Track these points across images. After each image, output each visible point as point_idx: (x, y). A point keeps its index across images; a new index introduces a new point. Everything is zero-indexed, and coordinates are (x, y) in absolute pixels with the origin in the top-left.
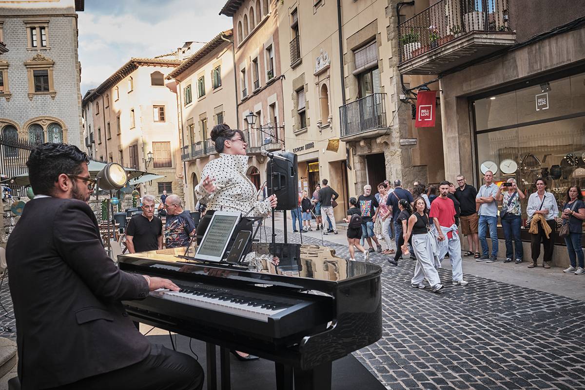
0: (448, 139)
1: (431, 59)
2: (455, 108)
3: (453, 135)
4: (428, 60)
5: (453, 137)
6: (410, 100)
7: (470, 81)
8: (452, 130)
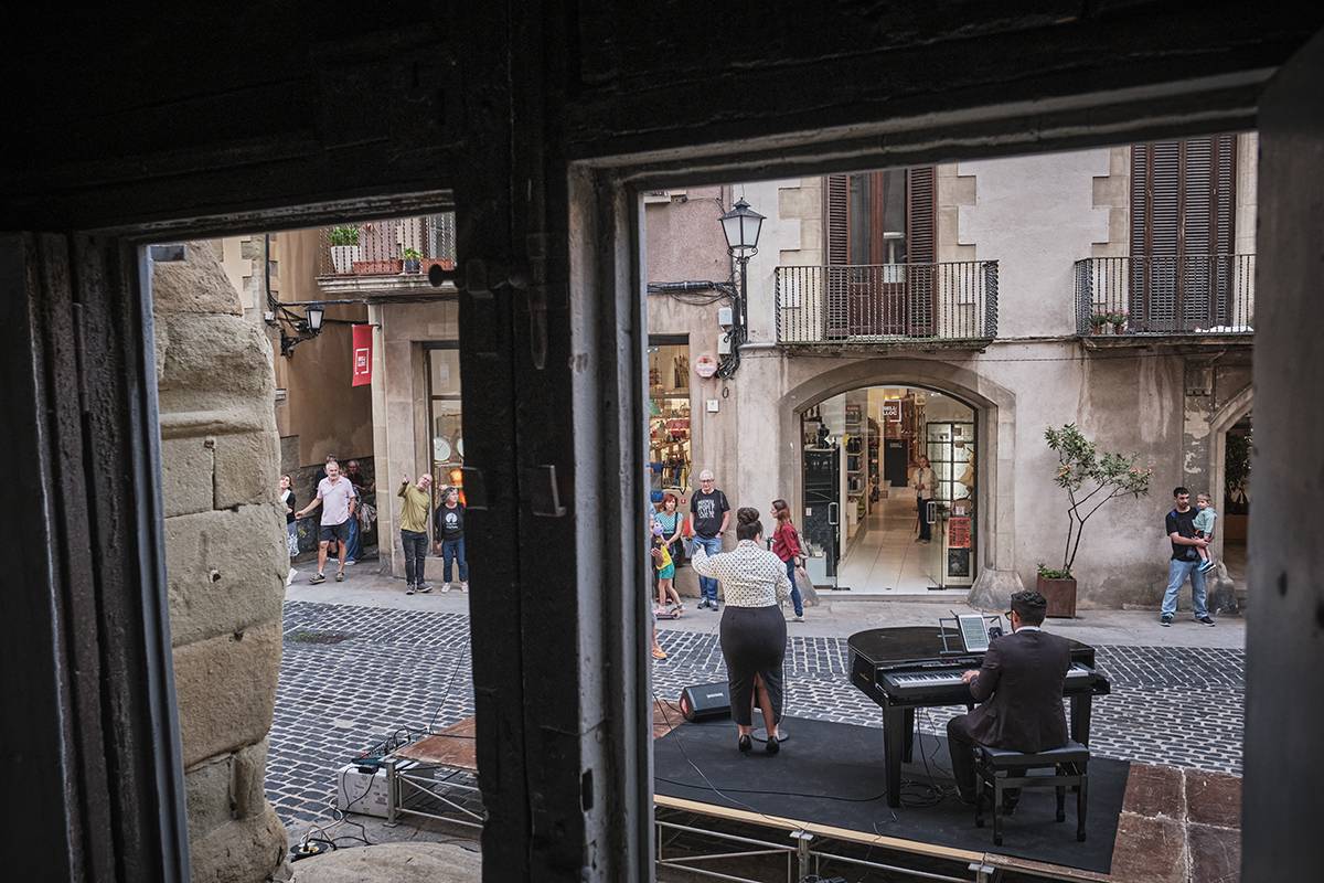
0: (390, 404)
1: (406, 285)
2: (409, 358)
3: (402, 400)
4: (397, 286)
5: (401, 403)
6: (278, 322)
7: (445, 322)
8: (399, 392)
